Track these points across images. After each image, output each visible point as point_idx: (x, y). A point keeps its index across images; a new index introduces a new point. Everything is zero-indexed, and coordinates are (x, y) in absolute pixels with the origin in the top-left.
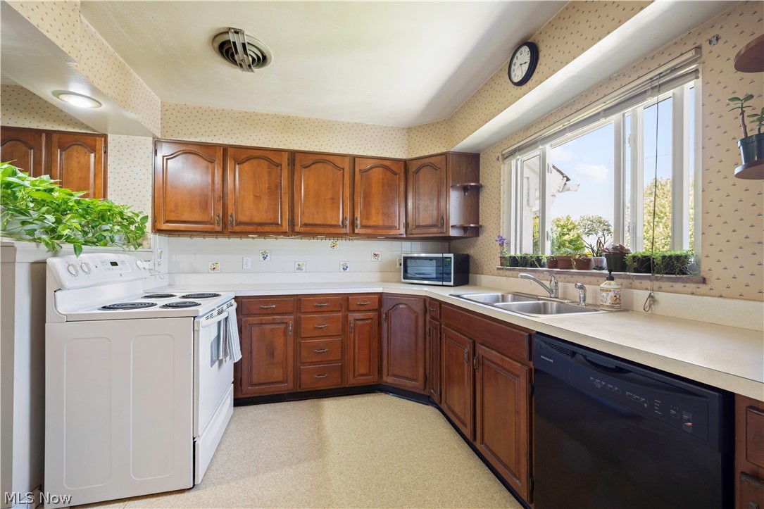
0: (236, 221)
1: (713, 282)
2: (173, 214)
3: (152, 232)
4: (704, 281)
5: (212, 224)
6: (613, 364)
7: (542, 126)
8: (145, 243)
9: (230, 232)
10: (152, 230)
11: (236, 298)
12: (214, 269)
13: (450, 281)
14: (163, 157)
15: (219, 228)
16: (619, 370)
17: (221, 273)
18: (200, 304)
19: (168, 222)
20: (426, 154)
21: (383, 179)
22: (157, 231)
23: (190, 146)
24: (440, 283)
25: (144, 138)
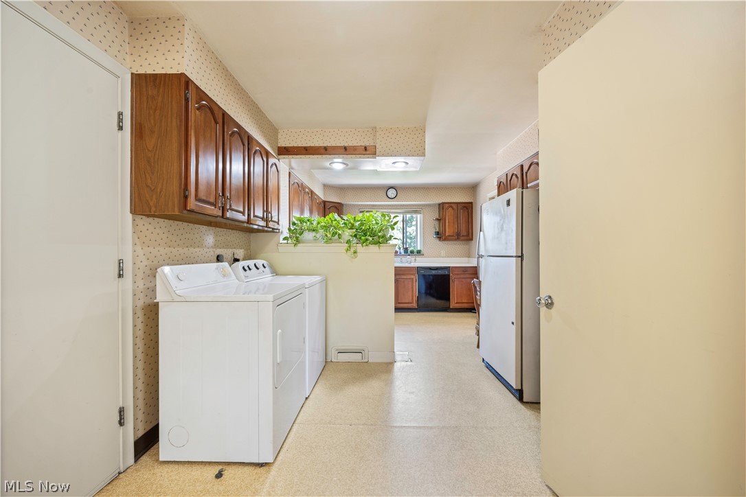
1: (425, 255)
4: (423, 255)
16: (437, 269)
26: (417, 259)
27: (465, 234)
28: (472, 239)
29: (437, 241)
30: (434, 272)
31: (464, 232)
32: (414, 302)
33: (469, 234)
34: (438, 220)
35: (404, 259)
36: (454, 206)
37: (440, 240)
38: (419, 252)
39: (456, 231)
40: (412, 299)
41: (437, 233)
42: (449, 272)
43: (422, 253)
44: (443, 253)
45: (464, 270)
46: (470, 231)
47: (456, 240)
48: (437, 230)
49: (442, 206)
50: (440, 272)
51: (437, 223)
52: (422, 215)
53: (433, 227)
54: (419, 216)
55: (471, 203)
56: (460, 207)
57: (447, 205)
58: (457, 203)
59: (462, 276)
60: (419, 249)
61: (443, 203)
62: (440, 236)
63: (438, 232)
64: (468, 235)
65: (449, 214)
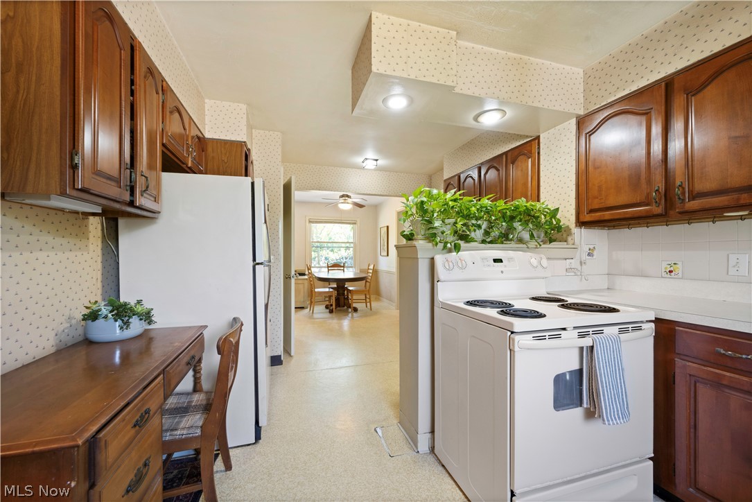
0: (690, 192)
2: (596, 201)
3: (576, 226)
5: (647, 205)
8: (569, 239)
9: (680, 213)
10: (576, 223)
11: (658, 321)
12: (671, 272)
14: (586, 134)
15: (658, 210)
17: (682, 278)
18: (545, 316)
19: (592, 211)
22: (581, 223)
23: (615, 106)
25: (568, 122)
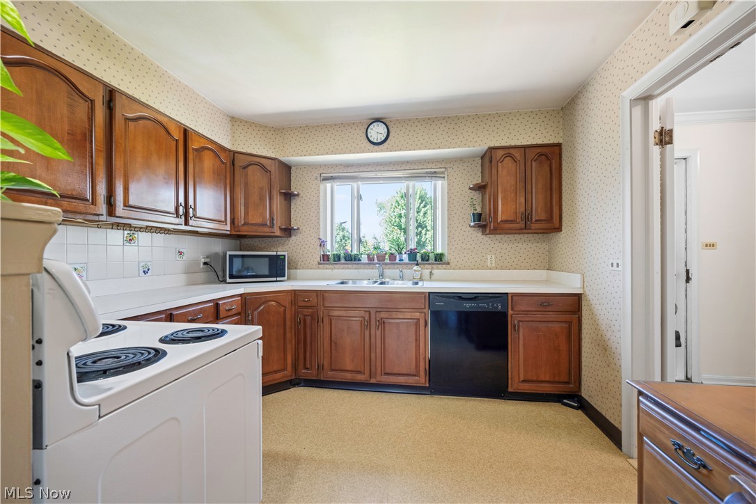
1: (451, 264)
4: (448, 264)
6: (473, 296)
7: (361, 169)
13: (284, 276)
16: (476, 298)
20: (254, 152)
21: (213, 165)
24: (275, 279)
26: (434, 271)
27: (543, 216)
28: (559, 229)
29: (477, 234)
30: (468, 306)
31: (539, 212)
32: (422, 373)
33: (551, 217)
34: (480, 188)
35: (407, 272)
36: (517, 154)
37: (484, 233)
38: (439, 258)
39: (522, 209)
40: (417, 366)
41: (478, 217)
42: (505, 305)
43: (445, 259)
44: (491, 259)
45: (545, 301)
46: (556, 210)
47: (519, 231)
48: (479, 210)
49: (489, 158)
50: (484, 306)
51: (477, 196)
52: (446, 182)
53: (469, 203)
54: (439, 183)
55: (559, 145)
56: (531, 154)
57: (501, 153)
58: (524, 148)
59: (539, 316)
60: (439, 251)
61: (491, 149)
62: (483, 223)
63: (480, 215)
64: (550, 219)
65: (506, 174)
